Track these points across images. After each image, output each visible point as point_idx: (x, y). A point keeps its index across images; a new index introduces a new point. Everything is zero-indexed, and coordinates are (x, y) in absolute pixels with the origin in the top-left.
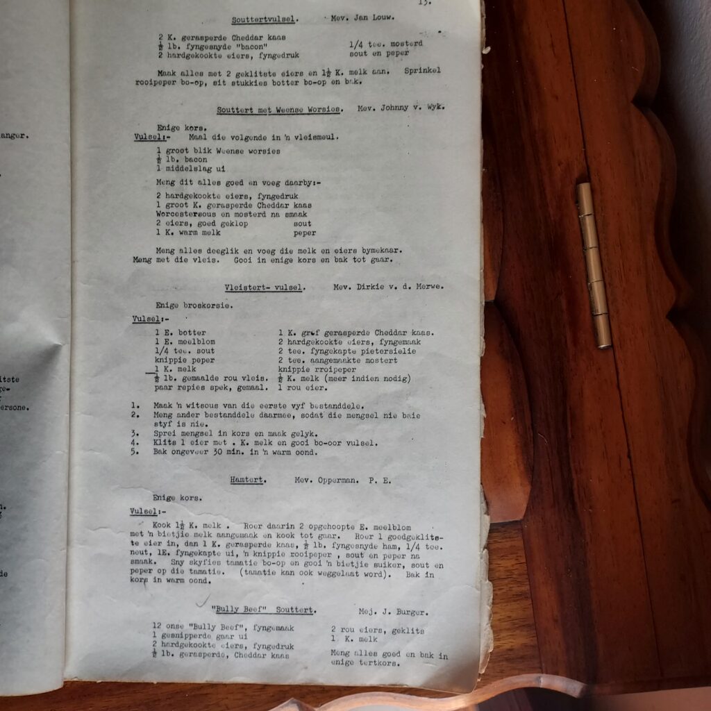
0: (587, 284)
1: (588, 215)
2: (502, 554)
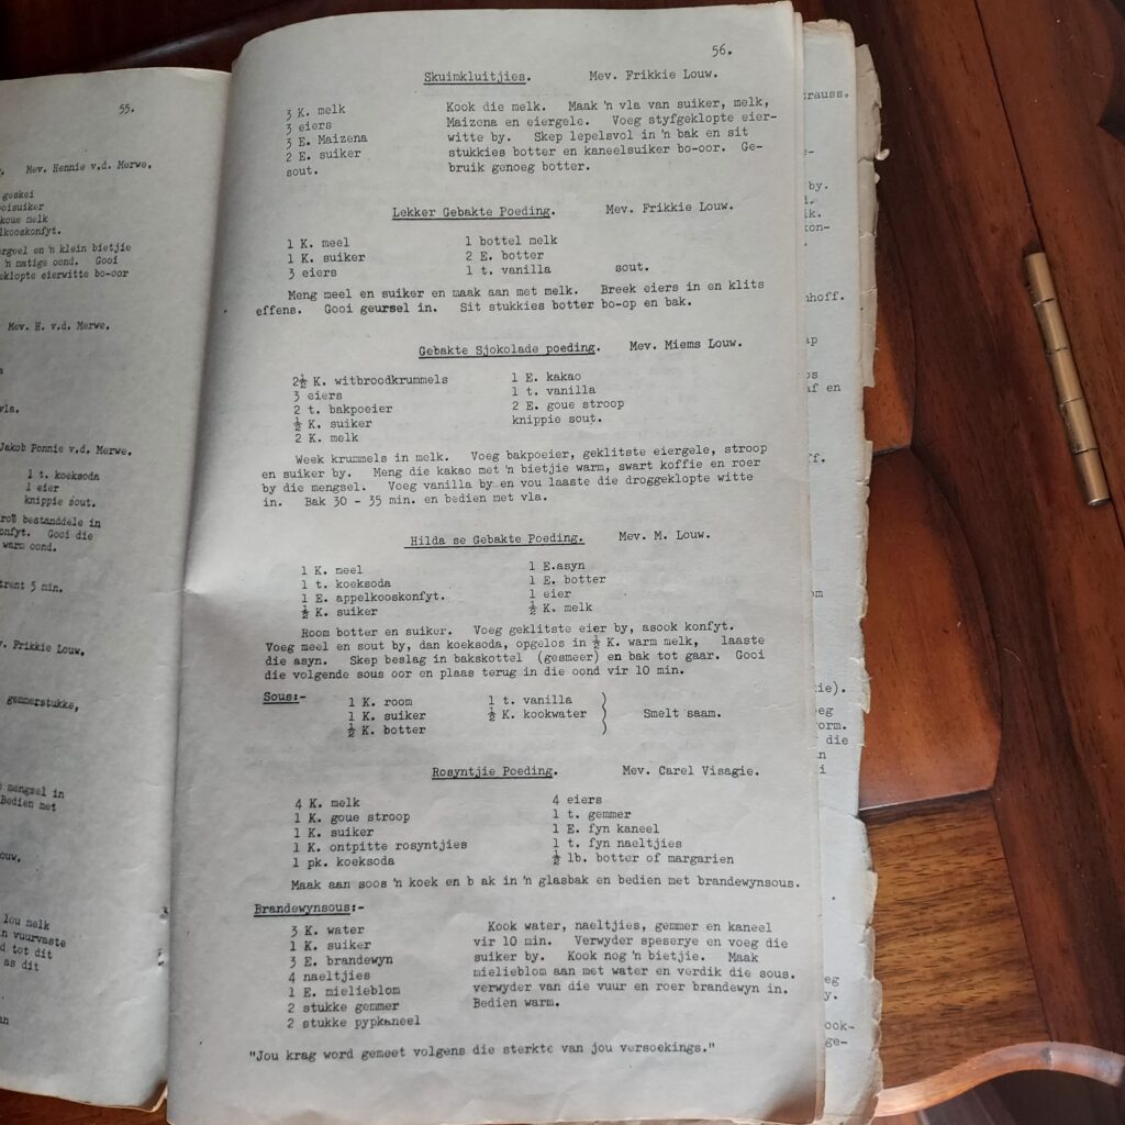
0: (1059, 407)
1: (1048, 301)
2: (963, 847)
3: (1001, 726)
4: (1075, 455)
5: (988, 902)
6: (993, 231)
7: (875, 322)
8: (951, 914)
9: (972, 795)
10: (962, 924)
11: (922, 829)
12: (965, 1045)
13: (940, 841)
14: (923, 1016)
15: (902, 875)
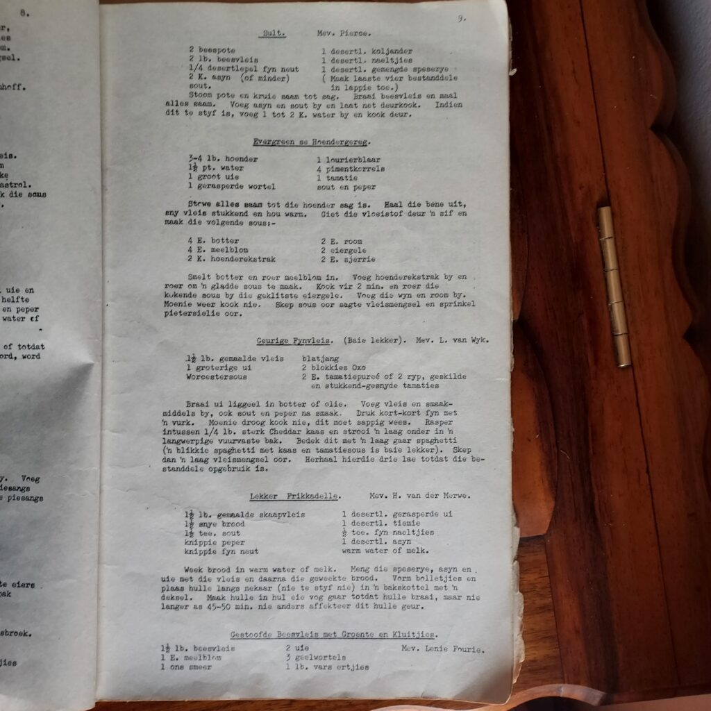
0: (608, 305)
1: (609, 238)
2: (526, 569)
3: (556, 499)
4: (614, 336)
5: (536, 602)
6: (580, 188)
9: (534, 538)
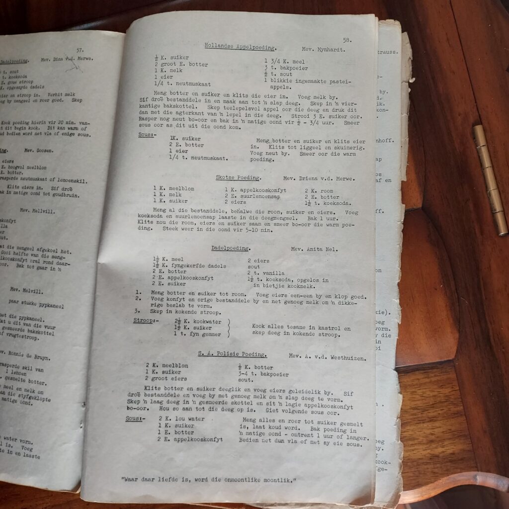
0: (487, 192)
1: (483, 146)
2: (441, 385)
3: (459, 331)
4: (493, 214)
5: (451, 409)
6: (459, 115)
7: (407, 153)
8: (435, 414)
9: (445, 362)
10: (439, 419)
11: (423, 377)
12: (440, 472)
13: (430, 382)
14: (422, 459)
15: (414, 396)
